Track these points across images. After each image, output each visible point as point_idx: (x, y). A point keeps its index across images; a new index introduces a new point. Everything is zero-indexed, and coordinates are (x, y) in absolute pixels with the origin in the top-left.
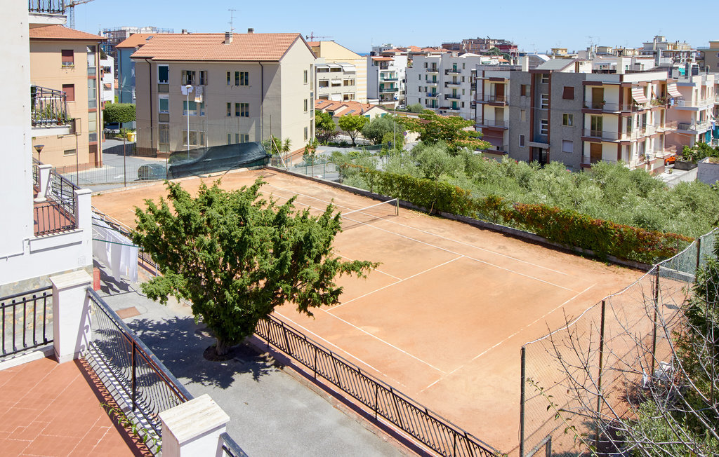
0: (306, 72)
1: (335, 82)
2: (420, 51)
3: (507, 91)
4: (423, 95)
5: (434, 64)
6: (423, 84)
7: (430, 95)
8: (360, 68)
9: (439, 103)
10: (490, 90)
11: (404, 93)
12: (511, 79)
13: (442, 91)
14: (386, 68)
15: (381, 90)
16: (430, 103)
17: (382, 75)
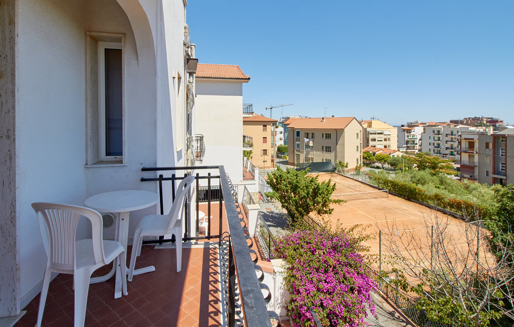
0: (358, 134)
1: (379, 139)
2: (434, 124)
3: (476, 146)
4: (432, 147)
5: (439, 131)
6: (432, 141)
7: (436, 147)
8: (394, 133)
9: (442, 152)
10: (465, 145)
11: (420, 146)
12: (479, 139)
13: (443, 146)
14: (410, 133)
15: (407, 144)
16: (436, 151)
17: (408, 136)
